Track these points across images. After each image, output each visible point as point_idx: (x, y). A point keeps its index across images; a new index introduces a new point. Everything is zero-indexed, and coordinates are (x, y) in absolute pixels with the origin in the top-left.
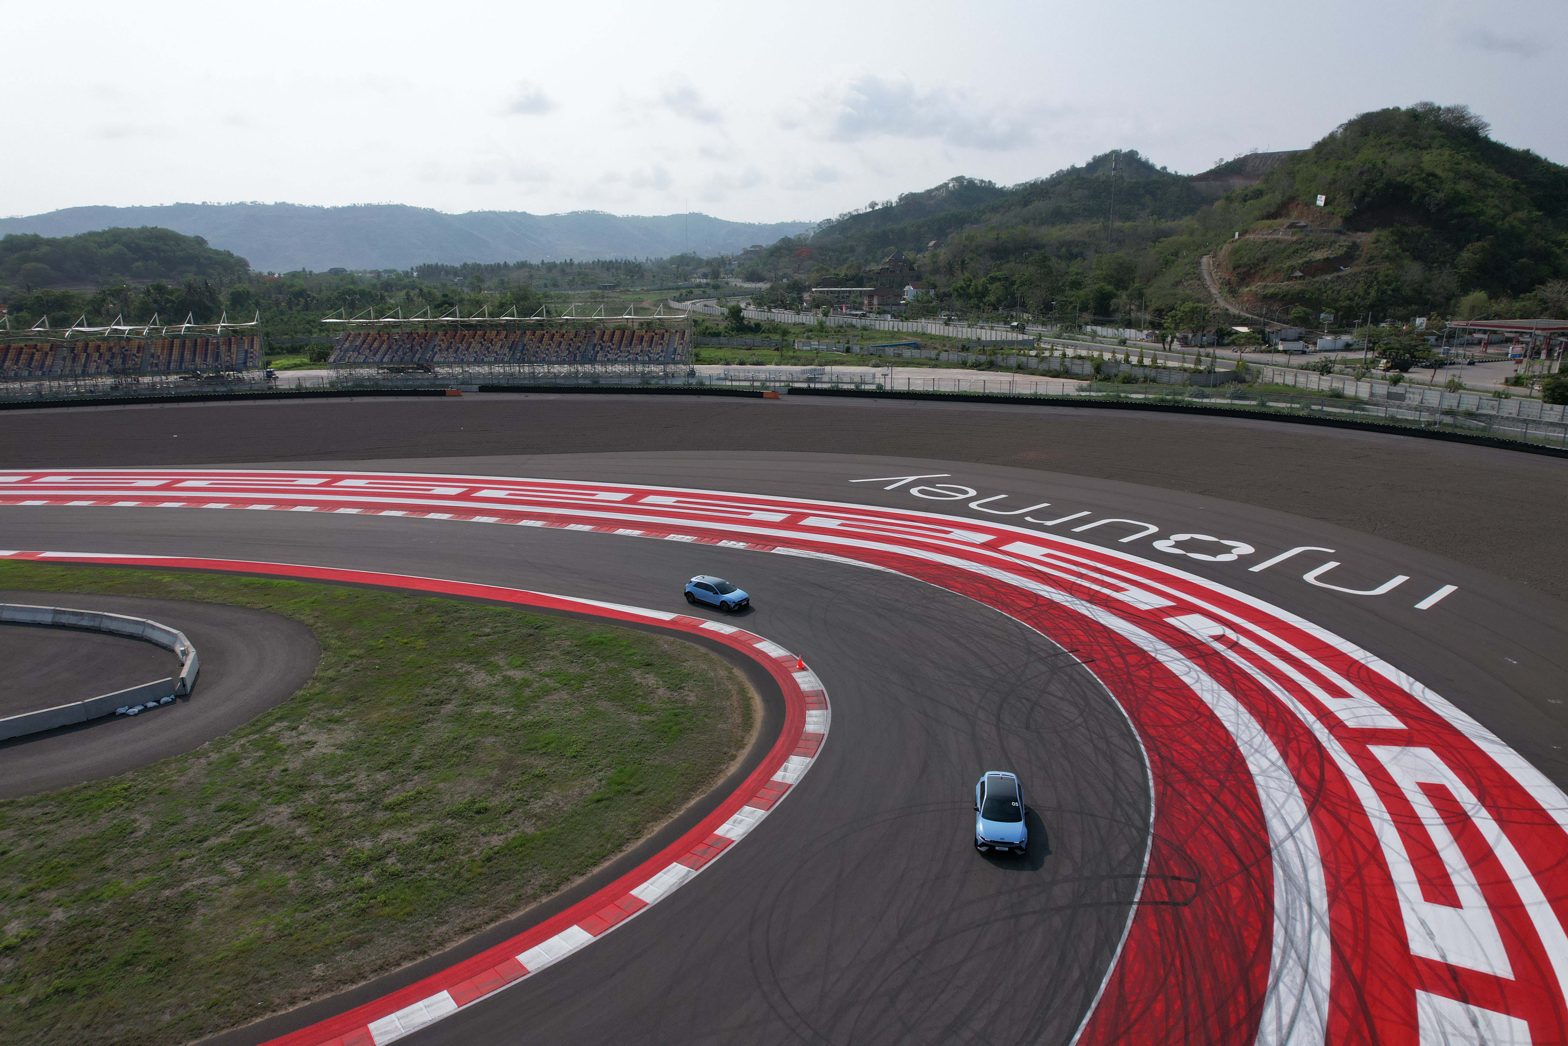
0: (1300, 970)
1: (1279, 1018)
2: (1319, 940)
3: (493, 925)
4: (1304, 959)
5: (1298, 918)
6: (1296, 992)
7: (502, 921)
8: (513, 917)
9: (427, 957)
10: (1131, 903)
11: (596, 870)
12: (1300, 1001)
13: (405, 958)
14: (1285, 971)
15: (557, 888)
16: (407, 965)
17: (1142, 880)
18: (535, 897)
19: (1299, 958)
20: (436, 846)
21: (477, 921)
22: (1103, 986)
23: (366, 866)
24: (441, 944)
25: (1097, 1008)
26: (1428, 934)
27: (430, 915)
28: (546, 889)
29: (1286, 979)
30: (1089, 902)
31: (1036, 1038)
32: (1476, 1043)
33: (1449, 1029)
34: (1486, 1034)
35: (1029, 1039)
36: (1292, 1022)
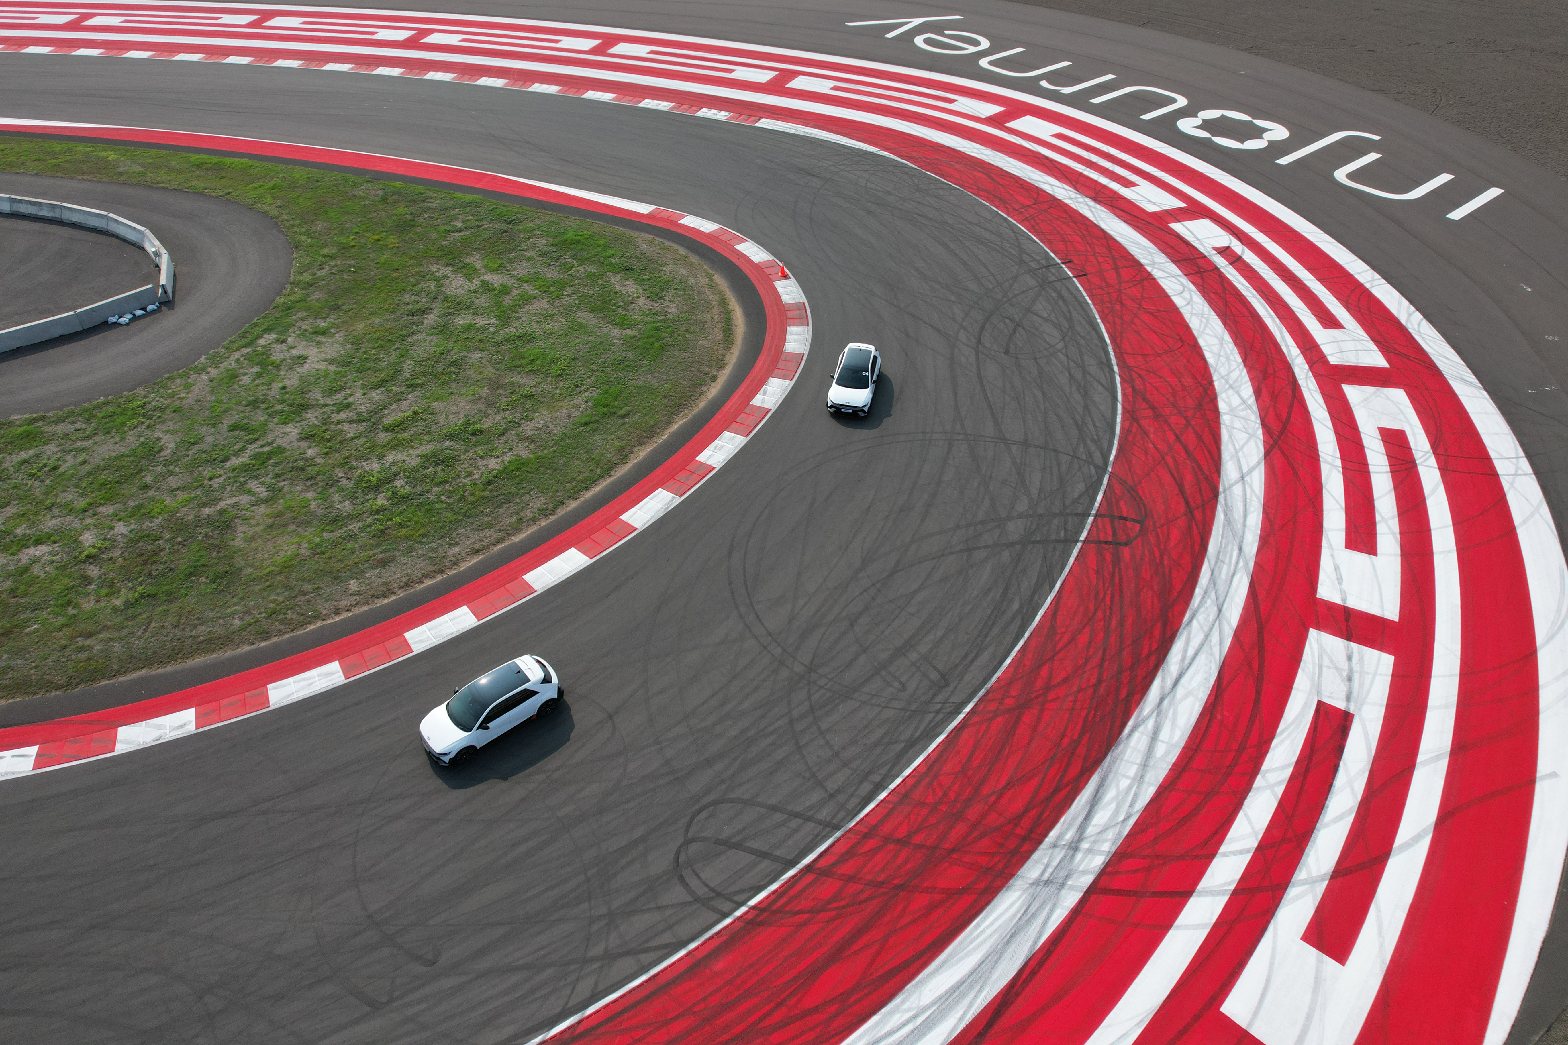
0: (1216, 609)
1: (1185, 650)
2: (1240, 582)
3: (499, 547)
4: (1221, 599)
5: (1227, 561)
6: (1206, 629)
7: (507, 543)
8: (517, 539)
9: (445, 576)
10: (1077, 541)
12: (1207, 637)
13: (425, 576)
14: (1202, 610)
15: (553, 512)
16: (428, 582)
17: (1091, 519)
18: (534, 520)
19: (1217, 599)
20: (439, 468)
21: (485, 542)
22: (1038, 618)
23: (376, 489)
24: (456, 563)
25: (1029, 638)
26: (1338, 579)
27: (443, 537)
28: (544, 512)
29: (1200, 617)
30: (1038, 538)
31: (972, 661)
32: (1345, 674)
33: (1326, 662)
34: (1356, 667)
35: (966, 662)
36: (1196, 654)
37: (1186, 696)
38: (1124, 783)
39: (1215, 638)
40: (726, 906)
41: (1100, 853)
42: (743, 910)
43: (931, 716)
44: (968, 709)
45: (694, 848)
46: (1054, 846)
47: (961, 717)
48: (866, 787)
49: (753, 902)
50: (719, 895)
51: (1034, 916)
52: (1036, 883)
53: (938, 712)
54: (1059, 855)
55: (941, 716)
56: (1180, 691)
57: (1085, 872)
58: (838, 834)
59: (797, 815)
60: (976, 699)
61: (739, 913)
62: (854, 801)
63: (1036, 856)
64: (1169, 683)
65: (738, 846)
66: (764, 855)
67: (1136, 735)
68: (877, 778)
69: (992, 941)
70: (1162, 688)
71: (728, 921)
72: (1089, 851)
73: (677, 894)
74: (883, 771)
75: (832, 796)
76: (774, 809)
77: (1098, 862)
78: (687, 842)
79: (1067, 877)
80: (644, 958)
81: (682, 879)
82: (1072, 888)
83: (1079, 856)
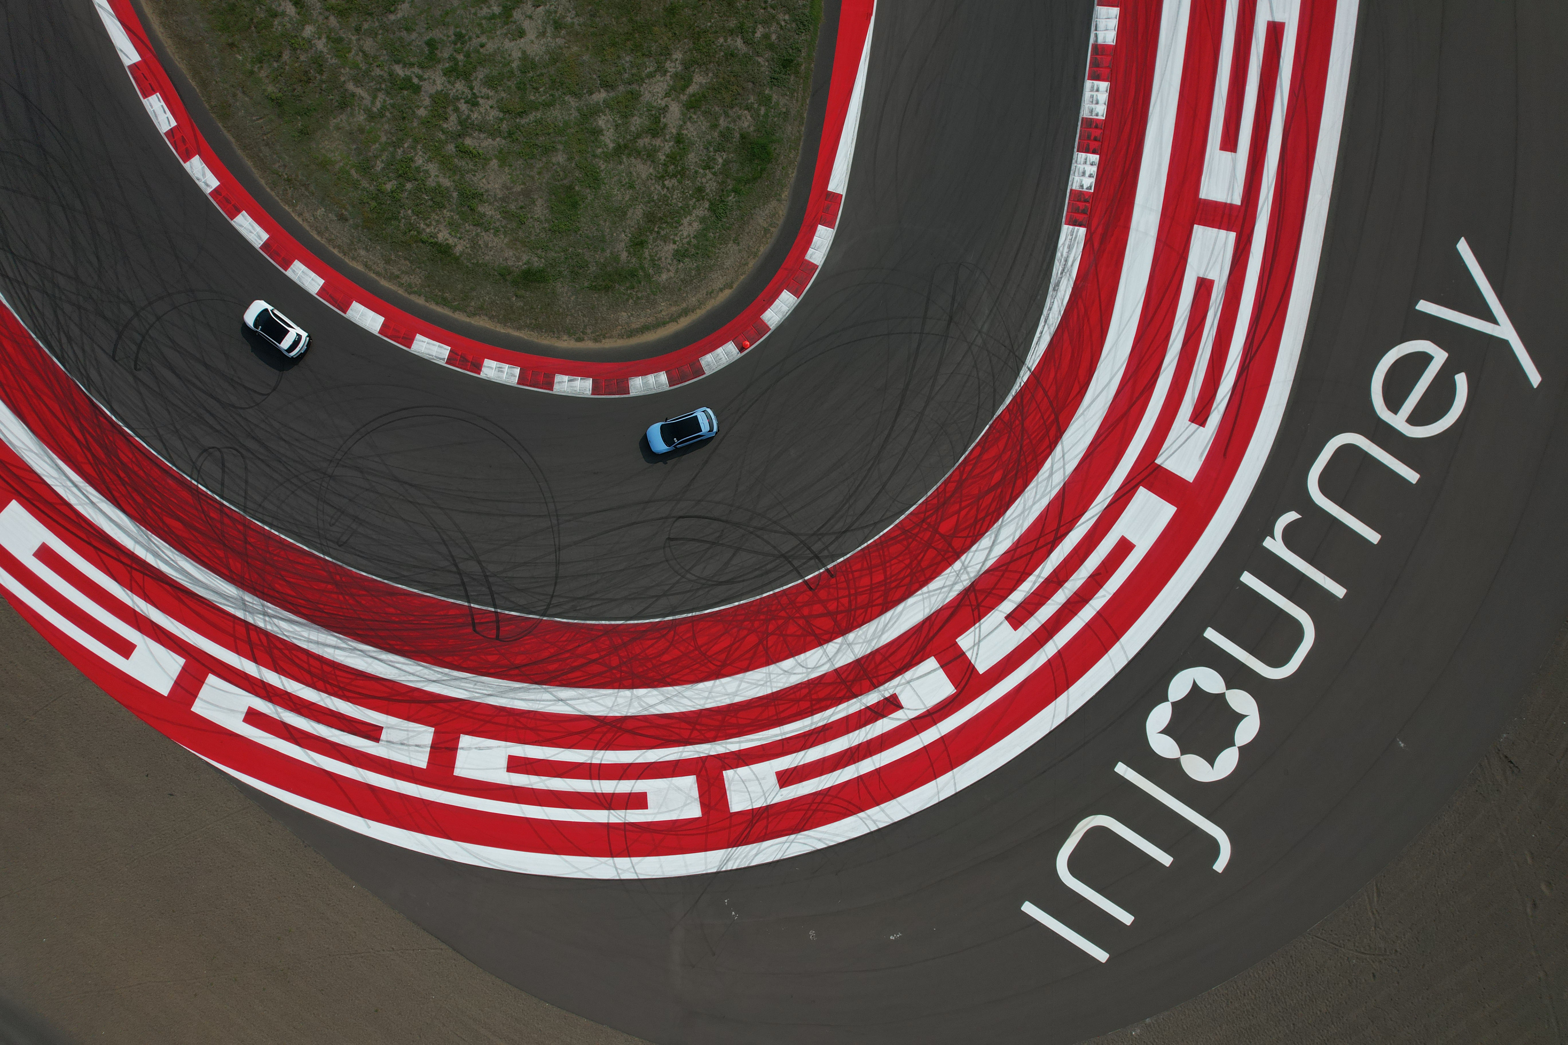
0: (435, 679)
1: (398, 663)
2: (464, 694)
3: (374, 276)
4: (443, 682)
5: (476, 687)
6: (418, 673)
7: (377, 278)
8: (384, 283)
9: (343, 258)
10: (469, 602)
11: (433, 307)
12: (413, 674)
13: (339, 247)
14: (432, 672)
15: (410, 293)
16: (336, 251)
17: (493, 609)
18: (401, 285)
19: (444, 680)
21: (374, 267)
22: (400, 586)
24: (353, 259)
25: (384, 583)
26: (480, 747)
27: (370, 240)
28: (409, 288)
29: (426, 671)
30: (465, 580)
31: (359, 556)
32: (405, 742)
33: (411, 734)
34: (411, 748)
35: (358, 553)
36: (397, 668)
37: (367, 663)
38: (305, 634)
39: (412, 678)
40: (195, 477)
41: (266, 625)
42: (196, 483)
43: (319, 541)
44: (327, 558)
45: (217, 454)
46: (263, 606)
47: (322, 556)
48: (269, 520)
49: (200, 486)
50: (199, 472)
51: (228, 600)
52: (243, 600)
53: (321, 544)
54: (260, 608)
55: (319, 546)
56: (370, 660)
57: (254, 619)
58: (242, 513)
59: (246, 493)
60: (334, 561)
61: (193, 482)
62: (260, 516)
63: (256, 598)
64: (374, 654)
65: (224, 472)
66: (223, 484)
67: (335, 639)
68: (275, 523)
69: (212, 585)
70: (369, 651)
71: (189, 479)
72: (265, 621)
73: (194, 454)
74: (280, 525)
75: (260, 505)
76: (246, 482)
77: (261, 624)
78: (219, 449)
79: (249, 612)
80: (164, 452)
81: (202, 453)
82: (245, 615)
83: (261, 616)
